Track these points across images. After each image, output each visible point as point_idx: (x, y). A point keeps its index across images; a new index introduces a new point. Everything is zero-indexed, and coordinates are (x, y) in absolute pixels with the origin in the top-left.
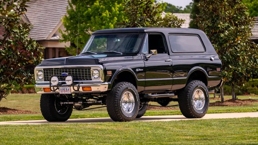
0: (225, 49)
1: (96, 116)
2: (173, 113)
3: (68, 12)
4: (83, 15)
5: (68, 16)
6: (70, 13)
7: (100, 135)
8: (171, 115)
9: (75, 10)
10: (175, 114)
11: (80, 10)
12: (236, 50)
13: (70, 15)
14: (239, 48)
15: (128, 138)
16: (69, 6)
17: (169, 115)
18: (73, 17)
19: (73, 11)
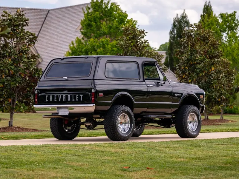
0: (201, 78)
1: (93, 135)
2: (160, 133)
3: (71, 48)
4: (82, 51)
5: (70, 51)
6: (72, 49)
7: (98, 158)
8: (158, 134)
9: (76, 47)
10: (162, 134)
11: (80, 46)
12: (210, 78)
13: (72, 50)
14: (212, 77)
15: (125, 160)
16: (71, 44)
17: (157, 134)
18: (74, 52)
19: (74, 48)
